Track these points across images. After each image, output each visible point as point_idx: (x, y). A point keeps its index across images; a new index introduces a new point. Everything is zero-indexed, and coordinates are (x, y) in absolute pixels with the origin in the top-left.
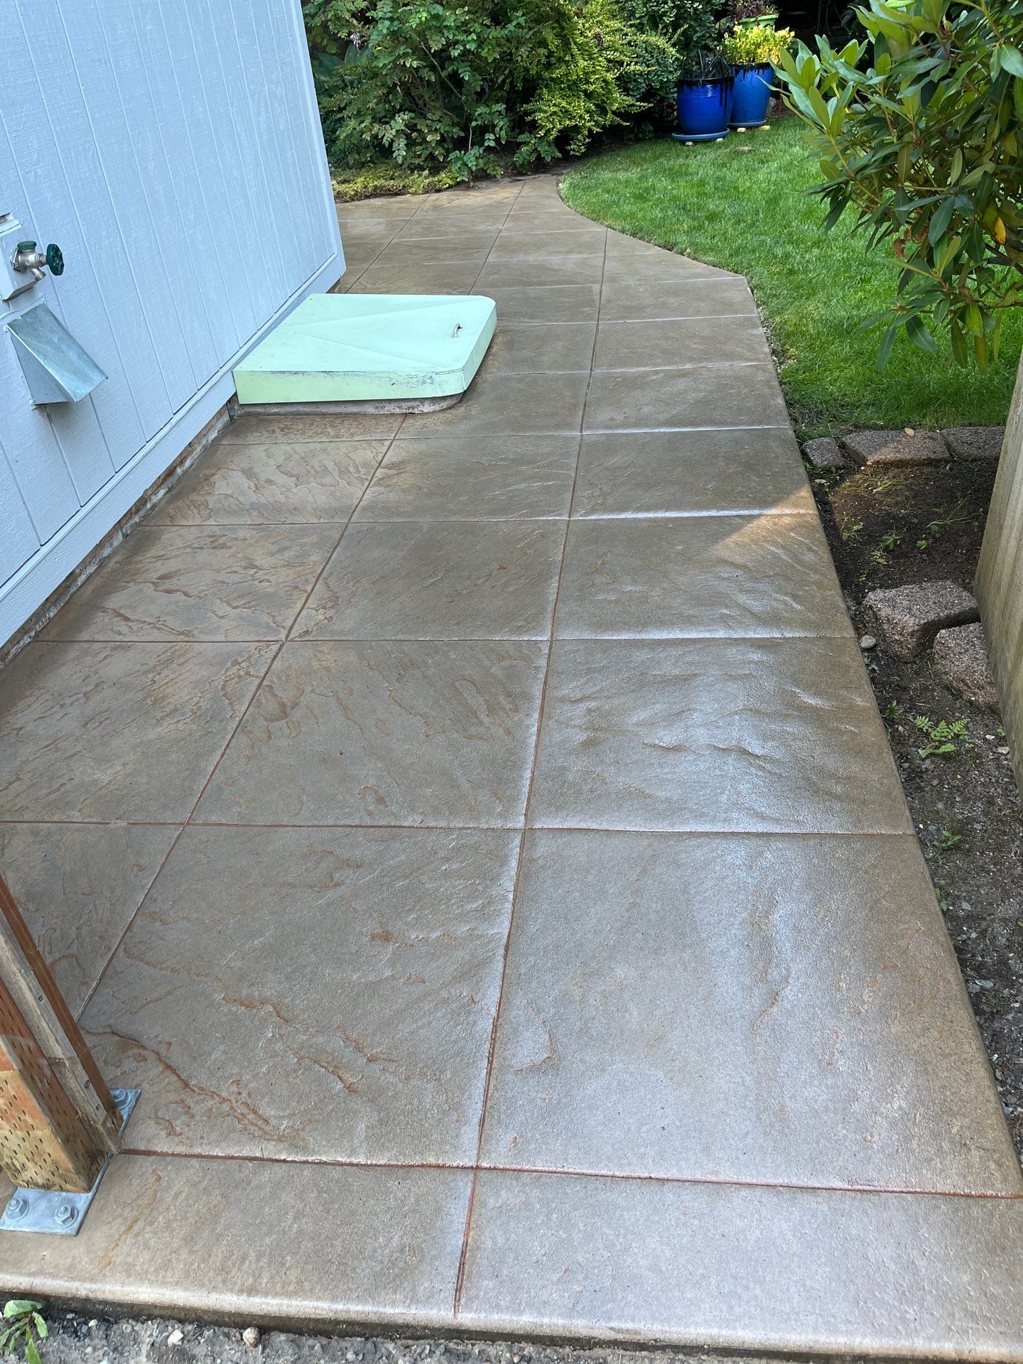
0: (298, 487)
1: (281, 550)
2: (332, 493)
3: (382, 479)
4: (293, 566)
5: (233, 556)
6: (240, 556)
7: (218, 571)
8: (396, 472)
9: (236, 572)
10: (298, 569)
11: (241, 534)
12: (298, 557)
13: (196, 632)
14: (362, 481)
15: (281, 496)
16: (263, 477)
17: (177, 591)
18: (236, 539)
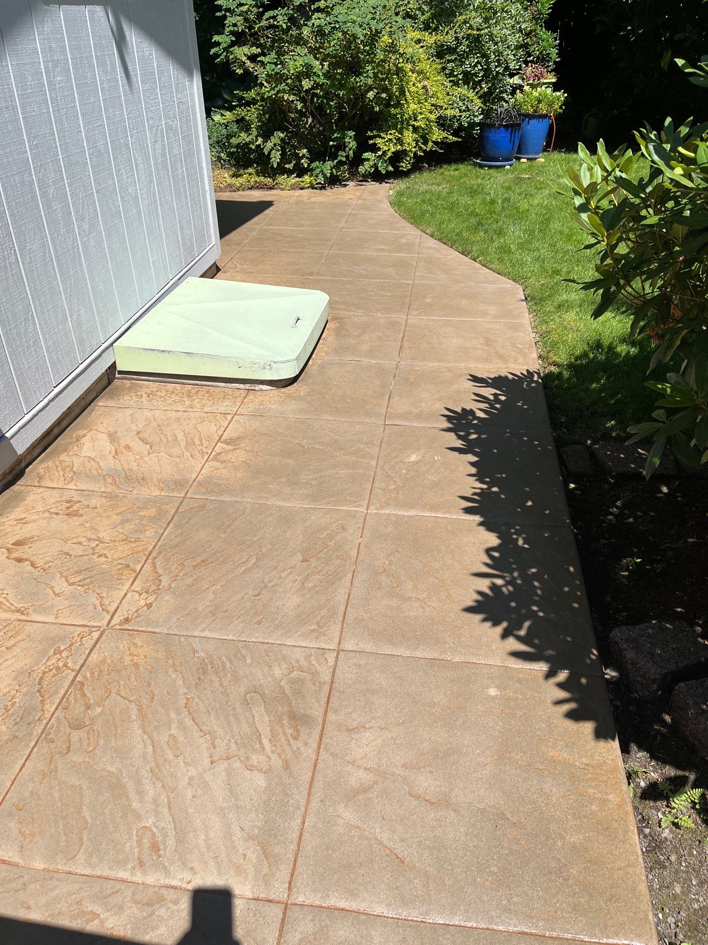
0: (150, 455)
1: (124, 522)
2: (177, 465)
3: (220, 454)
4: (130, 542)
5: (81, 524)
6: (87, 525)
7: (66, 541)
8: (232, 448)
9: (80, 543)
10: (133, 545)
11: (93, 502)
12: (136, 531)
13: (30, 611)
14: (202, 453)
15: (135, 464)
16: (123, 443)
17: (27, 560)
18: (88, 507)
